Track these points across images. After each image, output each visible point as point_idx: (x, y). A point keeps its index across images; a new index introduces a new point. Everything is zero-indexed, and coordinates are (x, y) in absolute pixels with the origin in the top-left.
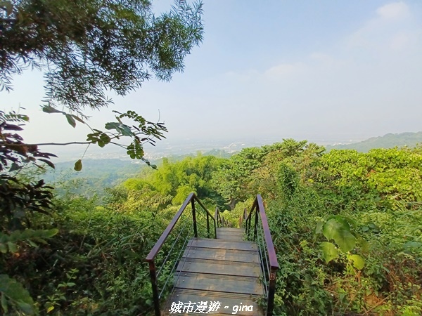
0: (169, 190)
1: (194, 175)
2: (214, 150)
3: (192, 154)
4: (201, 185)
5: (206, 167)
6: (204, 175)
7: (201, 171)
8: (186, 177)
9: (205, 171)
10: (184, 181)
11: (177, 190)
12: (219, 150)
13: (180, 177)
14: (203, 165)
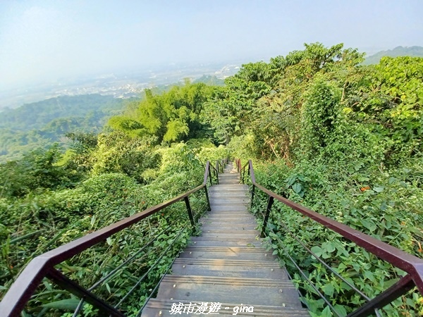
0: (158, 126)
1: (183, 108)
2: (204, 76)
3: (180, 83)
4: (193, 119)
5: (197, 97)
6: (195, 107)
7: (191, 102)
8: (174, 111)
9: (196, 103)
10: (173, 116)
11: (167, 126)
12: (210, 77)
13: (168, 112)
14: (193, 96)
